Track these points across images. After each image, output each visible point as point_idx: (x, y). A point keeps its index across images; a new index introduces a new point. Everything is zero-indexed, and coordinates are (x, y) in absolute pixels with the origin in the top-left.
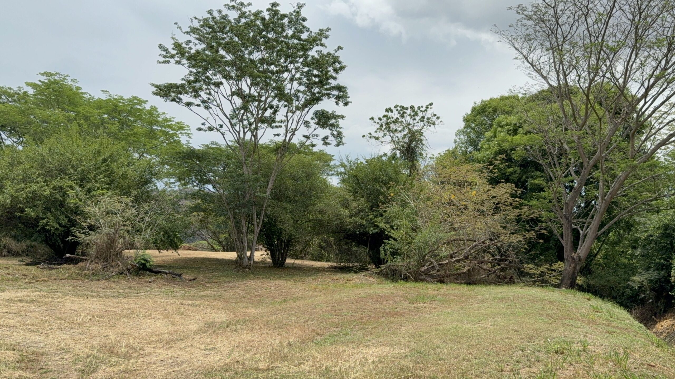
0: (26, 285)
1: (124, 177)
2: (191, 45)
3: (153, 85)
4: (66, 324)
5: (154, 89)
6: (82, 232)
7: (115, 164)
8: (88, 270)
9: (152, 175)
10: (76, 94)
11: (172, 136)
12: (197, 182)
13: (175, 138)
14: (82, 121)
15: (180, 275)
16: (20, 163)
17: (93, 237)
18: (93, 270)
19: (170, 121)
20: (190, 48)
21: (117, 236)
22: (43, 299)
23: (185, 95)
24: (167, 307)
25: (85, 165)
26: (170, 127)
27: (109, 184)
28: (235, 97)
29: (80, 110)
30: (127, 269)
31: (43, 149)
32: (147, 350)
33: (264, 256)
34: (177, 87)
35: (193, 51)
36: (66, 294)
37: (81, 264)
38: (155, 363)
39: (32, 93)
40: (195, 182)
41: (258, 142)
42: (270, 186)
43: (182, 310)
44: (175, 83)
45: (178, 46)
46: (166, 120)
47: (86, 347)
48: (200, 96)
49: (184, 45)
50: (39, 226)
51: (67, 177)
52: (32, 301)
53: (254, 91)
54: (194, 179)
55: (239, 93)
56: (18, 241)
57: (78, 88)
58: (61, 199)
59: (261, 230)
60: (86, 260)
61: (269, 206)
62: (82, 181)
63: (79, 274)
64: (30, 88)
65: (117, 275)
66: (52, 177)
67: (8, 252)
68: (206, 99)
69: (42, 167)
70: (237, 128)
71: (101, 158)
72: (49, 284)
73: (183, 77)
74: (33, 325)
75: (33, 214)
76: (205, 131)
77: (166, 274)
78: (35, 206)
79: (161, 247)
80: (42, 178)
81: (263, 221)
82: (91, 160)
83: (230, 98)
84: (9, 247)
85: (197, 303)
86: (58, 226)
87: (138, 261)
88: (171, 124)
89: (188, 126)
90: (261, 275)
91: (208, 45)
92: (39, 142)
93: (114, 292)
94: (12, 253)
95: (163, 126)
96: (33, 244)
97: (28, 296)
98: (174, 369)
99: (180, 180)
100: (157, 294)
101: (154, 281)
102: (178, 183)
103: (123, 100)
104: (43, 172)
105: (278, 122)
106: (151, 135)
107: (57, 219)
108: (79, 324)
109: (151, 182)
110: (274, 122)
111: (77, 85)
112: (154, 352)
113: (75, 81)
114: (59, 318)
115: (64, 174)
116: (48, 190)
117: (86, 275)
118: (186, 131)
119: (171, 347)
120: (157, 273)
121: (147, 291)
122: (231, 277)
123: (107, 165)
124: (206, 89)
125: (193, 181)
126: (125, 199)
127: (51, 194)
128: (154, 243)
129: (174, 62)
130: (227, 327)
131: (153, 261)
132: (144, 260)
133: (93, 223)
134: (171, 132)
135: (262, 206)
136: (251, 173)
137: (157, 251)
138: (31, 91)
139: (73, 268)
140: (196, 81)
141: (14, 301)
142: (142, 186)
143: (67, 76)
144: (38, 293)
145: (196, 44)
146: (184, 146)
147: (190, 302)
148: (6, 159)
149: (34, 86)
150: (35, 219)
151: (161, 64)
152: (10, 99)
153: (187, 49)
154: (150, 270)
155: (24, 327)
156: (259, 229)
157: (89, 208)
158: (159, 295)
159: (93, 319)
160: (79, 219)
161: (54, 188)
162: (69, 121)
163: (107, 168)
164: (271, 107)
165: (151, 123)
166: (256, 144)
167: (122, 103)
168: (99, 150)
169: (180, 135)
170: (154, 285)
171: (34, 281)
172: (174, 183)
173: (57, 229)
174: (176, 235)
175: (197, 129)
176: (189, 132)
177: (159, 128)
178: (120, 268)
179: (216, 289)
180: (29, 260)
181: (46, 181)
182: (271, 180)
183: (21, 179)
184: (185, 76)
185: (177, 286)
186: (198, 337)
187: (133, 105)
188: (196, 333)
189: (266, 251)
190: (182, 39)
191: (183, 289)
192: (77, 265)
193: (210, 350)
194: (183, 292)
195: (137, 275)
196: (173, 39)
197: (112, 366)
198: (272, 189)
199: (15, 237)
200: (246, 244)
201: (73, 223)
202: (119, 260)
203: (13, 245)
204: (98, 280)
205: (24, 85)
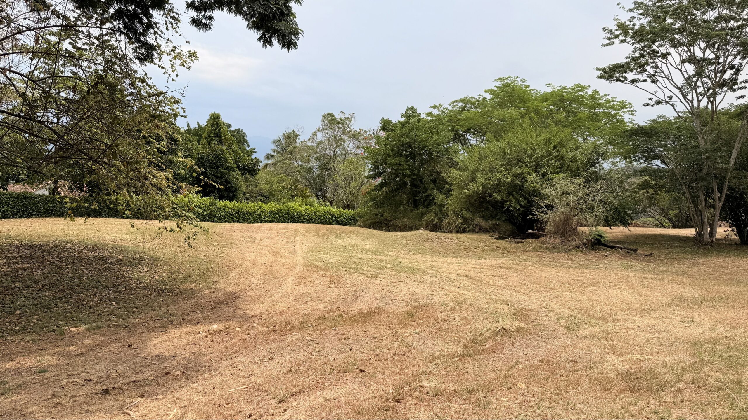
0: (501, 255)
1: (573, 160)
2: (635, 21)
3: (597, 69)
4: (542, 288)
5: (599, 73)
6: (541, 211)
7: (564, 149)
8: (549, 243)
9: (599, 156)
10: (525, 92)
11: (614, 116)
12: (644, 159)
13: (618, 117)
14: (533, 115)
15: (635, 251)
16: (486, 157)
17: (551, 216)
18: (552, 244)
19: (612, 101)
20: (634, 25)
21: (572, 214)
22: (516, 267)
23: (630, 73)
24: (630, 280)
25: (539, 153)
26: (612, 107)
27: (559, 168)
28: (687, 65)
29: (530, 105)
30: (583, 243)
31: (502, 144)
32: (622, 317)
33: (727, 233)
34: (622, 66)
35: (637, 27)
36: (534, 264)
37: (542, 239)
38: (633, 329)
39: (490, 98)
40: (641, 158)
41: (716, 107)
42: (734, 155)
43: (646, 283)
44: (619, 62)
45: (621, 26)
46: (608, 101)
47: (565, 309)
48: (646, 70)
49: (627, 23)
50: (504, 207)
51: (524, 165)
52: (509, 268)
53: (710, 54)
54: (640, 156)
55: (691, 59)
56: (486, 220)
57: (527, 86)
58: (520, 184)
59: (724, 204)
60: (545, 235)
61: (734, 178)
62: (536, 167)
63: (541, 247)
64: (488, 94)
65: (574, 248)
66: (511, 166)
67: (480, 229)
68: (652, 73)
69: (503, 159)
70: (689, 97)
71: (552, 145)
72: (518, 254)
73: (627, 55)
74: (515, 287)
75: (499, 198)
76: (653, 106)
77: (621, 249)
78: (500, 191)
79: (613, 223)
80: (504, 168)
81: (726, 194)
82: (543, 148)
83: (679, 67)
84: (480, 225)
85: (660, 277)
86: (519, 207)
87: (593, 236)
88: (613, 104)
89: (630, 104)
90: (728, 252)
91: (653, 17)
92: (499, 138)
93: (575, 264)
94: (482, 230)
95: (605, 107)
96: (498, 222)
97: (504, 264)
98: (655, 336)
99: (625, 158)
100: (616, 267)
101: (610, 255)
102: (624, 162)
103: (566, 89)
104: (505, 162)
105: (741, 83)
106: (594, 118)
107: (518, 201)
108: (552, 288)
109: (598, 163)
110: (736, 84)
111: (525, 83)
112: (629, 319)
113: (523, 81)
114: (534, 283)
115: (521, 162)
116: (509, 177)
117: (547, 248)
118: (629, 109)
119: (645, 316)
120: (612, 247)
121: (606, 264)
122: (691, 254)
123: (558, 151)
124: (652, 63)
125: (639, 159)
126: (578, 180)
127: (512, 181)
128: (605, 220)
129: (619, 42)
130: (702, 302)
131: (607, 237)
132: (598, 235)
133: (550, 203)
134: (613, 112)
135: (725, 178)
136: (709, 144)
137: (608, 228)
138: (488, 96)
139: (535, 242)
140: (642, 56)
141: (496, 267)
142: (591, 166)
143: (517, 77)
144: (512, 262)
145: (640, 19)
146: (628, 124)
147: (653, 276)
148: (476, 155)
149: (491, 91)
150: (501, 202)
151: (606, 47)
152: (473, 107)
153: (631, 26)
154: (605, 245)
155: (509, 288)
156: (721, 204)
157: (546, 190)
158: (618, 268)
159: (563, 285)
160: (537, 200)
161: (514, 175)
162: (522, 116)
163: (557, 153)
164: (732, 67)
165: (593, 107)
166: (714, 111)
167: (566, 92)
168: (550, 139)
169: (622, 114)
170: (611, 259)
171: (506, 252)
172: (620, 162)
173: (519, 210)
174: (625, 212)
175: (644, 105)
176: (632, 109)
177: (602, 111)
178: (577, 242)
179: (676, 265)
180: (497, 236)
181: (507, 170)
182: (735, 148)
183: (488, 170)
184: (630, 54)
185: (634, 261)
186: (670, 310)
187: (575, 93)
188: (669, 305)
189: (730, 227)
190: (624, 17)
191: (641, 263)
192: (538, 240)
193: (688, 322)
194: (641, 266)
195: (593, 249)
196: (616, 20)
197: (592, 326)
198: (736, 159)
199: (483, 217)
200: (706, 220)
201: (531, 204)
202: (575, 235)
203: (483, 224)
204: (559, 252)
205: (483, 93)
